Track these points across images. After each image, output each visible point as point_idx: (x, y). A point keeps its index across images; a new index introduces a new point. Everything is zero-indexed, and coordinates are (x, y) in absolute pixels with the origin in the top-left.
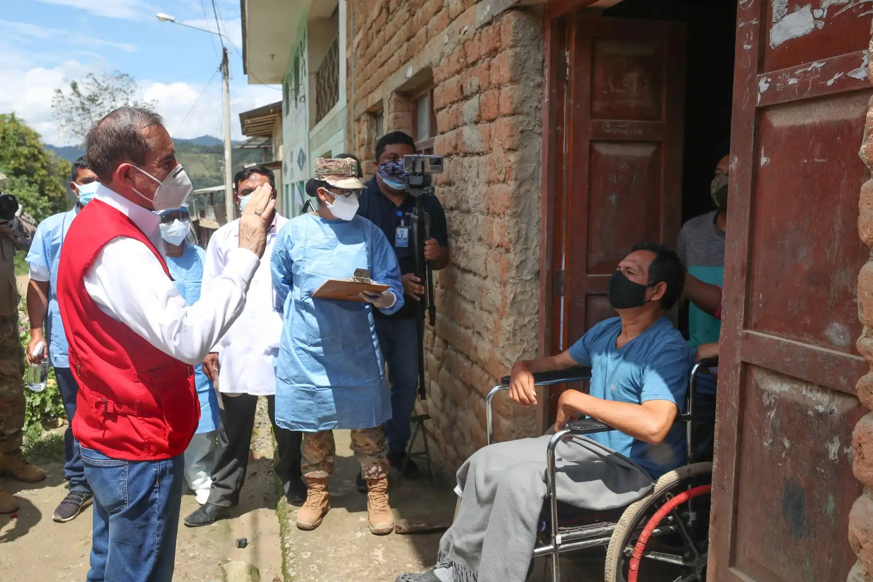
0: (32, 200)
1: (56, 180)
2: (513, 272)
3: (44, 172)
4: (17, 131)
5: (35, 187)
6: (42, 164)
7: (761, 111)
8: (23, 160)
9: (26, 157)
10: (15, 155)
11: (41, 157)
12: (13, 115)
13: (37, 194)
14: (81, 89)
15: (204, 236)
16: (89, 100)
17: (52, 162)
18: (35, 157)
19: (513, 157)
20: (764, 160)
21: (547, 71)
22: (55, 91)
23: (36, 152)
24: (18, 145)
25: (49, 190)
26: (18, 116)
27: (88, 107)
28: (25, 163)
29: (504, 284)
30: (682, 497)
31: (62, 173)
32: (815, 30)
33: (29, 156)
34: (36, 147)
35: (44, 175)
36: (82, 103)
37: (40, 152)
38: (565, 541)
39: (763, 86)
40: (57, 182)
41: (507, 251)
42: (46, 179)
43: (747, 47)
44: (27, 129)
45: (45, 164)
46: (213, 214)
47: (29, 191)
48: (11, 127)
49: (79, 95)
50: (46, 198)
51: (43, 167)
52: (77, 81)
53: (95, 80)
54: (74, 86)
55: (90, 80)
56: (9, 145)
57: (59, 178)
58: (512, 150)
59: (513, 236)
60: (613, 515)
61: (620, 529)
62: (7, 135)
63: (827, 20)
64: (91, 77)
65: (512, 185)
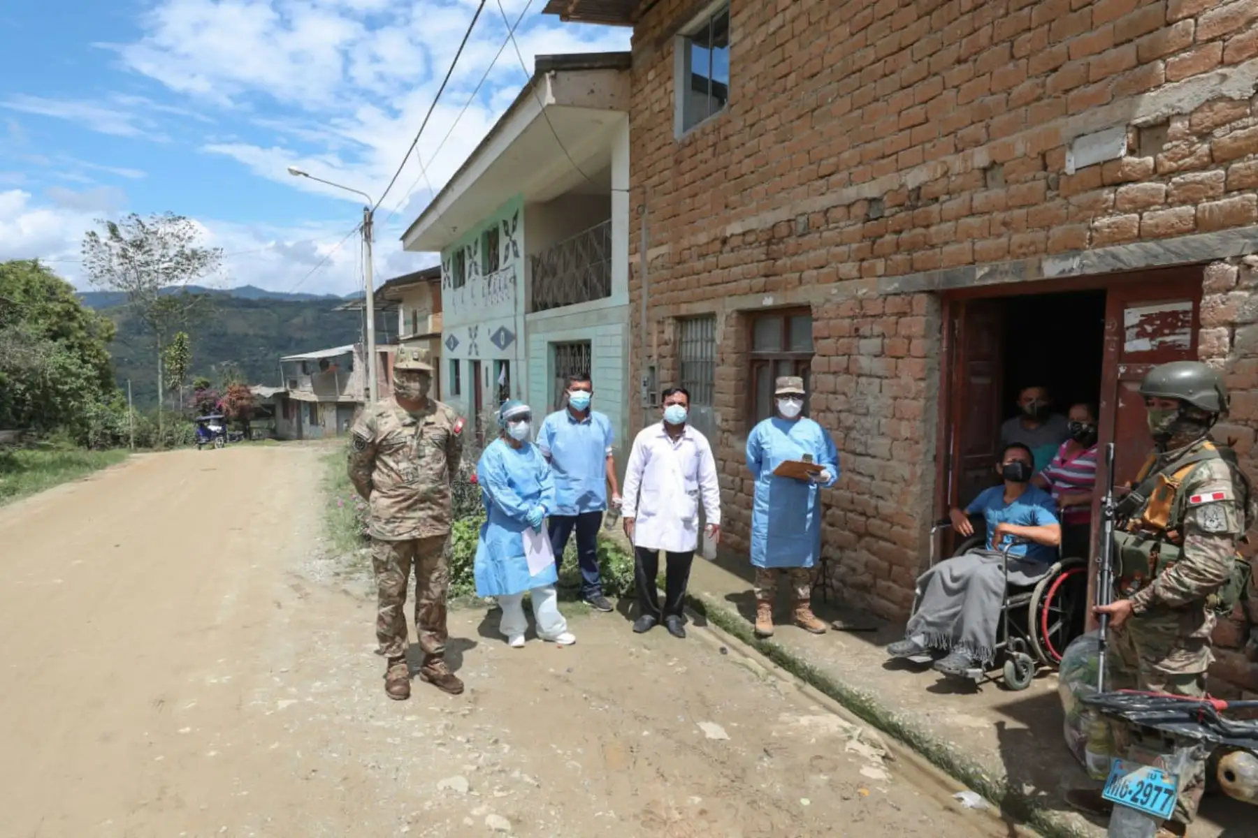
0: (73, 368)
1: (99, 344)
2: (921, 457)
3: (82, 334)
4: (44, 282)
5: (76, 353)
6: (80, 323)
7: (1119, 382)
8: (55, 319)
9: (58, 314)
10: (44, 313)
11: (78, 315)
12: (35, 263)
13: (79, 362)
14: (122, 232)
15: (293, 410)
16: (132, 246)
17: (92, 322)
18: (70, 316)
19: (922, 384)
20: (1121, 405)
21: (945, 333)
22: (87, 233)
23: (72, 309)
24: (48, 300)
25: (90, 356)
26: (43, 264)
27: (130, 254)
28: (56, 323)
29: (914, 464)
30: (1065, 575)
31: (105, 335)
32: (1152, 350)
33: (63, 313)
34: (72, 303)
35: (83, 338)
36: (124, 250)
37: (77, 310)
38: (1012, 603)
39: (1122, 370)
40: (100, 346)
41: (917, 443)
42: (85, 342)
43: (1112, 350)
44: (57, 280)
45: (84, 324)
46: (310, 385)
47: (69, 357)
48: (35, 276)
49: (121, 240)
50: (90, 366)
51: (81, 328)
52: (117, 223)
53: (140, 222)
54: (113, 229)
55: (133, 220)
56: (35, 300)
57: (102, 341)
58: (922, 379)
59: (922, 433)
60: (1031, 588)
61: (1036, 595)
62: (31, 287)
63: (1158, 347)
64: (134, 218)
65: (922, 402)
